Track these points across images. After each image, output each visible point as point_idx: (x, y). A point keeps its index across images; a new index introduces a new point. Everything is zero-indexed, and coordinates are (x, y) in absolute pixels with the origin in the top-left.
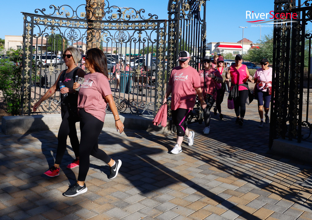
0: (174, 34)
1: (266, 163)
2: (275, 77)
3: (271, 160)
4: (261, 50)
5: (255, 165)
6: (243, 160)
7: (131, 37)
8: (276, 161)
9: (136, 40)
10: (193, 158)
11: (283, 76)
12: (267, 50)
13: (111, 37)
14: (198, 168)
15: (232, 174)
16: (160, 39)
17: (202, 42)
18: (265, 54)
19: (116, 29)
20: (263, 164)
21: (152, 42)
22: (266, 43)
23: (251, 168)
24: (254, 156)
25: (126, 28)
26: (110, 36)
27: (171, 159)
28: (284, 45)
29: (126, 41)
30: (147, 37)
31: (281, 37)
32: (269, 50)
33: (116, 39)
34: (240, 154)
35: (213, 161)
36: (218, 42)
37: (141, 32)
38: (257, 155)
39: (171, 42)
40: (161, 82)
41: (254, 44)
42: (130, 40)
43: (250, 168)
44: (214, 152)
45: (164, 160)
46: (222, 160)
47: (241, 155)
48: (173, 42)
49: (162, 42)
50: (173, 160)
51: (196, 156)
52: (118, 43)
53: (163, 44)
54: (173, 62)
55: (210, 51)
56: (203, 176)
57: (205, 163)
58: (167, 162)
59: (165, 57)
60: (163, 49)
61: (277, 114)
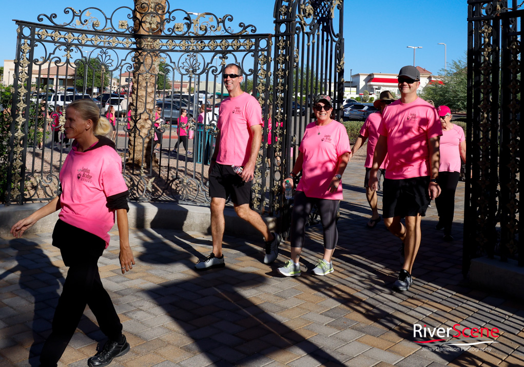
0: (285, 59)
2: (472, 140)
3: (468, 300)
4: (446, 86)
5: (435, 310)
6: (412, 298)
7: (208, 64)
8: (477, 302)
9: (216, 70)
10: (316, 292)
11: (487, 138)
12: (457, 87)
13: (172, 65)
14: (326, 314)
15: (390, 329)
16: (259, 68)
17: (337, 73)
18: (453, 94)
19: (181, 51)
20: (453, 309)
22: (456, 74)
23: (428, 316)
24: (433, 291)
25: (199, 48)
26: (171, 62)
27: (276, 295)
28: (487, 80)
29: (198, 72)
31: (483, 65)
32: (462, 86)
33: (181, 68)
35: (355, 301)
36: (371, 73)
37: (227, 55)
38: (440, 288)
39: (279, 74)
41: (434, 77)
42: (206, 71)
43: (426, 316)
44: (360, 281)
45: (260, 297)
46: (372, 298)
48: (283, 74)
49: (263, 73)
50: (278, 298)
51: (323, 290)
52: (184, 75)
53: (265, 77)
54: (282, 111)
55: (355, 88)
56: (334, 332)
57: (340, 304)
58: (265, 301)
59: (268, 100)
60: (265, 87)
61: (477, 209)
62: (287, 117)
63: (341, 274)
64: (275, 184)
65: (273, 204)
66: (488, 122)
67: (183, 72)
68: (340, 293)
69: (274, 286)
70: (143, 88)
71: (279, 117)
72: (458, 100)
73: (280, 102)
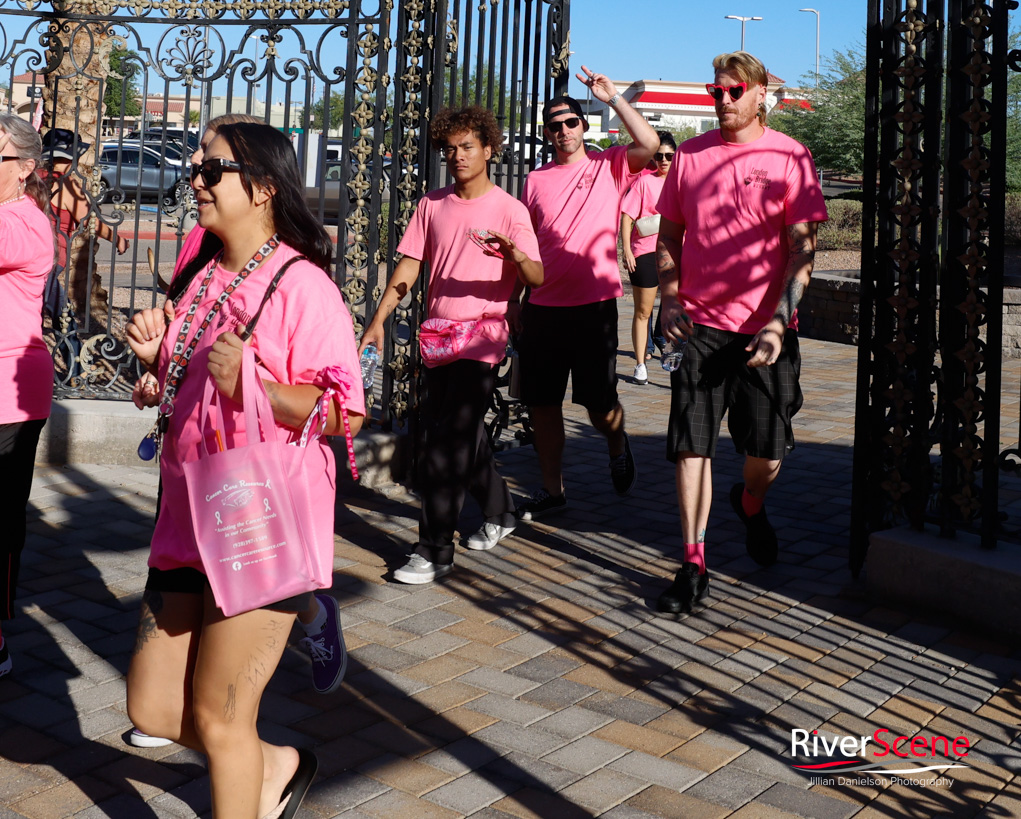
0: (425, 44)
1: (838, 646)
2: (876, 244)
3: (861, 632)
4: (817, 115)
5: (783, 658)
6: (729, 629)
7: (233, 54)
8: (884, 636)
9: (253, 69)
10: (495, 618)
11: (912, 242)
12: (843, 116)
14: (518, 672)
15: (674, 705)
16: (359, 65)
17: (553, 80)
18: (836, 134)
19: (165, 21)
20: (825, 654)
21: (324, 78)
22: (841, 84)
23: (766, 673)
24: (780, 613)
25: (211, 13)
26: (140, 47)
27: (396, 627)
28: (912, 100)
29: (209, 73)
30: (305, 57)
31: (903, 64)
32: (855, 115)
33: (164, 64)
34: (719, 600)
35: (590, 639)
36: (637, 80)
37: (279, 33)
38: (796, 603)
39: (409, 81)
40: (363, 261)
41: (790, 92)
42: (228, 71)
43: (762, 673)
44: (601, 589)
46: (630, 630)
47: (722, 606)
48: (417, 81)
49: (369, 78)
50: (401, 633)
51: (511, 612)
52: (173, 80)
53: (375, 87)
54: (416, 172)
55: (600, 117)
56: (538, 714)
57: (553, 647)
58: (371, 642)
59: (382, 146)
60: (374, 112)
61: (887, 413)
62: (427, 187)
63: (557, 574)
64: (396, 353)
65: (391, 401)
66: (913, 202)
67: (171, 72)
68: (552, 619)
69: (391, 605)
70: (69, 114)
71: (409, 186)
72: (847, 148)
73: (410, 151)
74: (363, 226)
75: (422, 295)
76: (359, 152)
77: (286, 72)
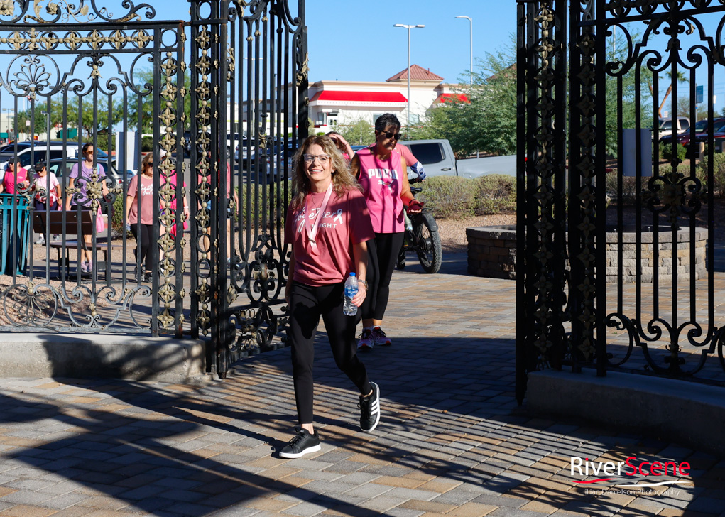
0: (212, 66)
1: (511, 437)
2: (526, 188)
3: (524, 431)
6: (443, 433)
7: (66, 75)
8: (539, 431)
9: (82, 87)
11: (549, 187)
12: (495, 107)
15: (416, 468)
16: (163, 81)
17: (297, 88)
18: (489, 122)
19: (12, 52)
21: (137, 92)
25: (47, 46)
28: (547, 95)
29: (47, 90)
30: (122, 77)
31: (540, 73)
32: (505, 105)
33: (13, 84)
34: (435, 421)
37: (101, 60)
39: (201, 92)
42: (63, 88)
47: (436, 424)
48: (207, 92)
49: (171, 91)
50: (239, 447)
52: (20, 95)
53: (176, 97)
57: (335, 448)
58: (221, 452)
59: (183, 138)
60: (176, 115)
61: (536, 300)
62: (218, 166)
64: (200, 283)
65: (198, 317)
66: (548, 162)
71: (204, 166)
72: (499, 133)
73: (204, 141)
74: (171, 196)
75: (218, 242)
76: (166, 143)
77: (108, 88)
